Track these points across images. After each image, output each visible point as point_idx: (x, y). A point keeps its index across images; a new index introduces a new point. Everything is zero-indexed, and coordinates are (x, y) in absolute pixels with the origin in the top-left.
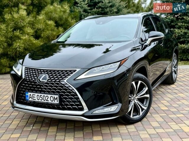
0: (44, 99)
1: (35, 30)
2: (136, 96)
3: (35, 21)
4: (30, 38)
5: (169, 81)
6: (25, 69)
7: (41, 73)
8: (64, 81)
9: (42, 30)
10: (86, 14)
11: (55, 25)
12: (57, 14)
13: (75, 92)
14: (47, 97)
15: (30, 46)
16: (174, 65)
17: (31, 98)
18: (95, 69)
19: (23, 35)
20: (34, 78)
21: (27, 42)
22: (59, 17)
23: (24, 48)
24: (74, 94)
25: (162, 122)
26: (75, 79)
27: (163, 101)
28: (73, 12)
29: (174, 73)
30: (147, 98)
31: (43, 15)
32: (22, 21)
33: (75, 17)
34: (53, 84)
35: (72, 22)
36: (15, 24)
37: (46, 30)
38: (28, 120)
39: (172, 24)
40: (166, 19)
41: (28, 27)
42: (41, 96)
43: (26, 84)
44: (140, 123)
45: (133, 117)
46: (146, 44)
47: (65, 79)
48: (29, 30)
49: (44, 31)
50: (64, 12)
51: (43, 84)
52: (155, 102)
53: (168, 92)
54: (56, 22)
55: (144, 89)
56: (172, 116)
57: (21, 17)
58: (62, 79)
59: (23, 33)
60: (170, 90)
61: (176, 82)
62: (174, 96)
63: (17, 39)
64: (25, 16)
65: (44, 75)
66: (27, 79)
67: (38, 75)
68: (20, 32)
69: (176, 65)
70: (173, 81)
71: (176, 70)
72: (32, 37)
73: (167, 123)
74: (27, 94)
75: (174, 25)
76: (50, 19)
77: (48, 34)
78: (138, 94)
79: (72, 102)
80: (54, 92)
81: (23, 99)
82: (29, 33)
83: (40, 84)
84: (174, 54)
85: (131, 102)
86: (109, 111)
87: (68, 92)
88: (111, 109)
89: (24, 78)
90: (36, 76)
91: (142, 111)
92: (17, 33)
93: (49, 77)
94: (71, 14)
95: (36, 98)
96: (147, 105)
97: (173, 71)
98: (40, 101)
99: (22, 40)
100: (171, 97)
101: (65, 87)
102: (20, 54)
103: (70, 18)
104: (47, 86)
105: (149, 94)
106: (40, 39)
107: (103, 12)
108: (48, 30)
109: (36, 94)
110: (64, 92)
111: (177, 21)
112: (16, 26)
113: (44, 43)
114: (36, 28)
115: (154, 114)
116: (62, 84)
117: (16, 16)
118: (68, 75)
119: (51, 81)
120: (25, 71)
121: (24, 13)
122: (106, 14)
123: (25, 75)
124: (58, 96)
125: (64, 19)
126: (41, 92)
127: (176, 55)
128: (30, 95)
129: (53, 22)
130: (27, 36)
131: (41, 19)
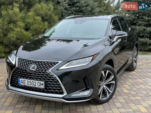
0: (33, 84)
1: (26, 23)
2: (104, 82)
3: (25, 17)
4: (22, 30)
5: (130, 68)
6: (18, 59)
7: (31, 63)
8: (49, 70)
9: (31, 24)
10: (67, 11)
11: (42, 20)
12: (43, 11)
13: (57, 79)
14: (35, 83)
15: (21, 36)
16: (134, 56)
17: (23, 82)
18: (74, 61)
19: (16, 27)
20: (25, 67)
21: (19, 33)
22: (45, 13)
23: (17, 38)
24: (56, 81)
25: (124, 104)
26: (58, 69)
27: (125, 85)
28: (56, 9)
29: (134, 62)
30: (113, 84)
31: (33, 12)
32: (15, 16)
33: (57, 14)
34: (40, 72)
35: (55, 17)
36: (10, 18)
37: (34, 24)
38: (19, 99)
39: (134, 22)
40: (130, 18)
41: (20, 21)
42: (30, 82)
43: (18, 71)
44: (107, 103)
45: (102, 99)
46: (113, 41)
47: (50, 69)
48: (21, 24)
49: (32, 25)
50: (49, 10)
51: (33, 73)
52: (119, 86)
53: (129, 77)
54: (42, 18)
55: (111, 77)
56: (132, 98)
57: (15, 13)
58: (47, 69)
59: (16, 26)
60: (131, 75)
61: (136, 69)
62: (134, 81)
63: (11, 31)
64: (18, 12)
65: (33, 65)
66: (19, 68)
67: (28, 65)
68: (13, 25)
69: (136, 56)
70: (134, 68)
71: (136, 60)
72: (23, 29)
73: (128, 104)
74: (19, 80)
75: (135, 23)
76: (38, 15)
77: (36, 27)
78: (106, 81)
79: (54, 87)
80: (40, 79)
81: (16, 83)
82: (21, 26)
83: (30, 72)
84: (135, 47)
85: (100, 87)
86: (83, 95)
87: (52, 79)
88: (85, 93)
89: (17, 67)
90: (27, 66)
91: (109, 94)
92: (11, 26)
93: (37, 67)
94: (54, 11)
95: (26, 83)
96: (113, 89)
97: (134, 60)
98: (29, 85)
99: (15, 32)
100: (132, 81)
101: (50, 75)
102: (13, 43)
103: (53, 14)
104: (35, 74)
105: (115, 81)
106: (29, 31)
107: (80, 10)
108: (36, 24)
109: (27, 80)
110: (49, 79)
111: (138, 19)
112: (11, 20)
113: (32, 34)
114: (27, 22)
115: (118, 96)
116: (47, 73)
117: (10, 12)
118: (52, 66)
119: (39, 70)
120: (18, 61)
121: (17, 10)
122: (82, 11)
123: (18, 64)
124: (43, 82)
125: (49, 15)
126: (30, 78)
127: (136, 48)
128: (22, 80)
129: (40, 17)
130: (19, 29)
131: (31, 15)
